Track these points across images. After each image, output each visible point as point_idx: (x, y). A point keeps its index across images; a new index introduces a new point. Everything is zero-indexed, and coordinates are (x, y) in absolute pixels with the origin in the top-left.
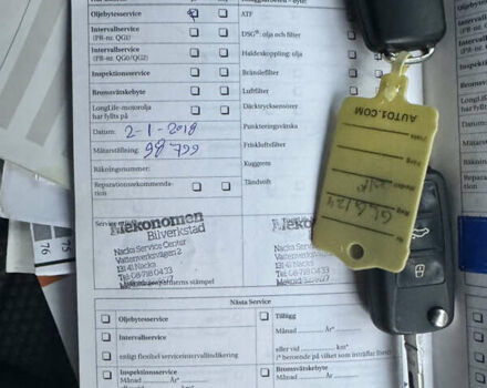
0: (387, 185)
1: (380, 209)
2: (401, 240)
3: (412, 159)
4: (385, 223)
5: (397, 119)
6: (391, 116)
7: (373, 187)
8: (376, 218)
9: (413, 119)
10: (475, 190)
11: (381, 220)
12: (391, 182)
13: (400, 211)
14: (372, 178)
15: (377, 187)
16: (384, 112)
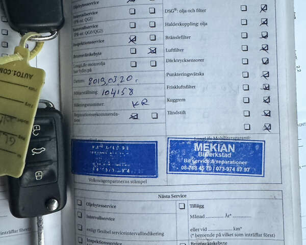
0: (14, 120)
1: (9, 136)
2: (20, 156)
3: (28, 103)
4: (12, 145)
5: (22, 77)
6: (19, 74)
7: (6, 122)
8: (6, 142)
9: (31, 76)
10: (79, 123)
11: (9, 143)
12: (16, 118)
13: (20, 137)
14: (5, 115)
15: (8, 121)
16: (15, 71)
